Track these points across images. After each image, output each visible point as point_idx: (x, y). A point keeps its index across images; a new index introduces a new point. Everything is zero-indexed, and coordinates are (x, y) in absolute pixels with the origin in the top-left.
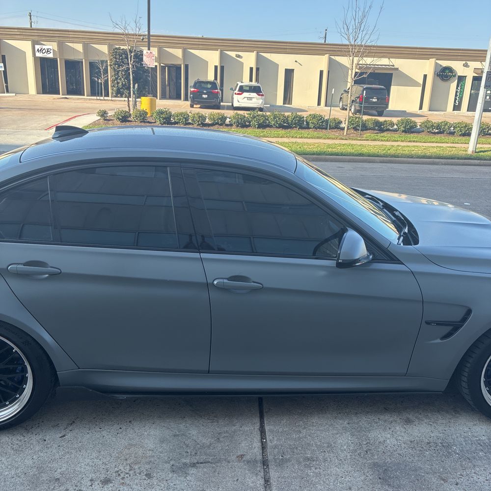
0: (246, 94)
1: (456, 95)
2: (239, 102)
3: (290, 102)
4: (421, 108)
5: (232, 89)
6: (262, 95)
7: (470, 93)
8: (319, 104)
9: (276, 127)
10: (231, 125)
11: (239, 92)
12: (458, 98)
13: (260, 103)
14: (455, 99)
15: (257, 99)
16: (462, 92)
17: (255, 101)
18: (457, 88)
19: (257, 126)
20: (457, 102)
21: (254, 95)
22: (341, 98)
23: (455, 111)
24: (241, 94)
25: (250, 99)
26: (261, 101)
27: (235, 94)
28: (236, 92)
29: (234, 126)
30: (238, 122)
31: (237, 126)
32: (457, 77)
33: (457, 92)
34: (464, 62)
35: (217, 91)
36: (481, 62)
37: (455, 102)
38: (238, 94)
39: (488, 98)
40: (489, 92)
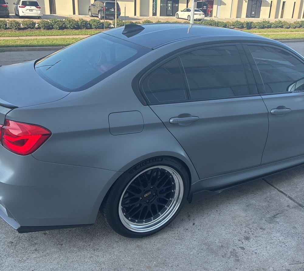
0: (28, 7)
1: (153, 7)
2: (23, 12)
3: (55, 13)
4: (135, 15)
5: (14, 4)
6: (40, 8)
7: (160, 6)
8: (74, 13)
9: (71, 28)
10: (39, 28)
11: (22, 6)
12: (154, 9)
13: (39, 13)
14: (153, 9)
15: (36, 11)
16: (156, 5)
17: (34, 11)
18: (153, 3)
19: (58, 28)
20: (154, 11)
21: (33, 8)
22: (89, 9)
23: (154, 16)
24: (24, 7)
25: (32, 10)
26: (39, 12)
27: (20, 7)
28: (20, 5)
29: (42, 29)
30: (45, 26)
31: (44, 29)
33: (153, 5)
35: (5, 5)
38: (22, 7)
39: (169, 8)
40: (170, 5)
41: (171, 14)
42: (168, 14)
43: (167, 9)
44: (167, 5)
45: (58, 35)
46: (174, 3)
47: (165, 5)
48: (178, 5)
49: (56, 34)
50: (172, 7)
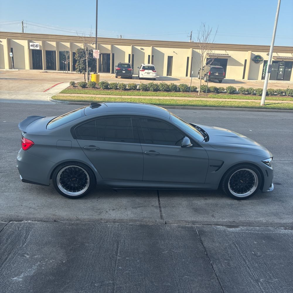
0: (146, 71)
1: (263, 71)
2: (142, 75)
3: (171, 75)
4: (243, 78)
5: (138, 68)
6: (155, 71)
8: (187, 75)
9: (163, 91)
10: (139, 90)
12: (264, 73)
13: (154, 76)
15: (152, 74)
16: (266, 69)
17: (151, 74)
18: (264, 67)
19: (153, 90)
20: (264, 75)
21: (151, 71)
22: (199, 73)
23: (263, 80)
24: (144, 71)
25: (149, 73)
26: (154, 75)
27: (141, 70)
28: (141, 69)
29: (141, 90)
31: (143, 90)
32: (263, 61)
33: (263, 69)
34: (267, 53)
35: (130, 69)
36: (277, 53)
37: (263, 75)
38: (142, 71)
39: (281, 72)
40: (281, 69)
41: (282, 78)
42: (278, 78)
43: (278, 73)
44: (278, 70)
45: (150, 96)
46: (286, 68)
47: (276, 69)
48: (291, 70)
49: (149, 95)
50: (284, 72)
